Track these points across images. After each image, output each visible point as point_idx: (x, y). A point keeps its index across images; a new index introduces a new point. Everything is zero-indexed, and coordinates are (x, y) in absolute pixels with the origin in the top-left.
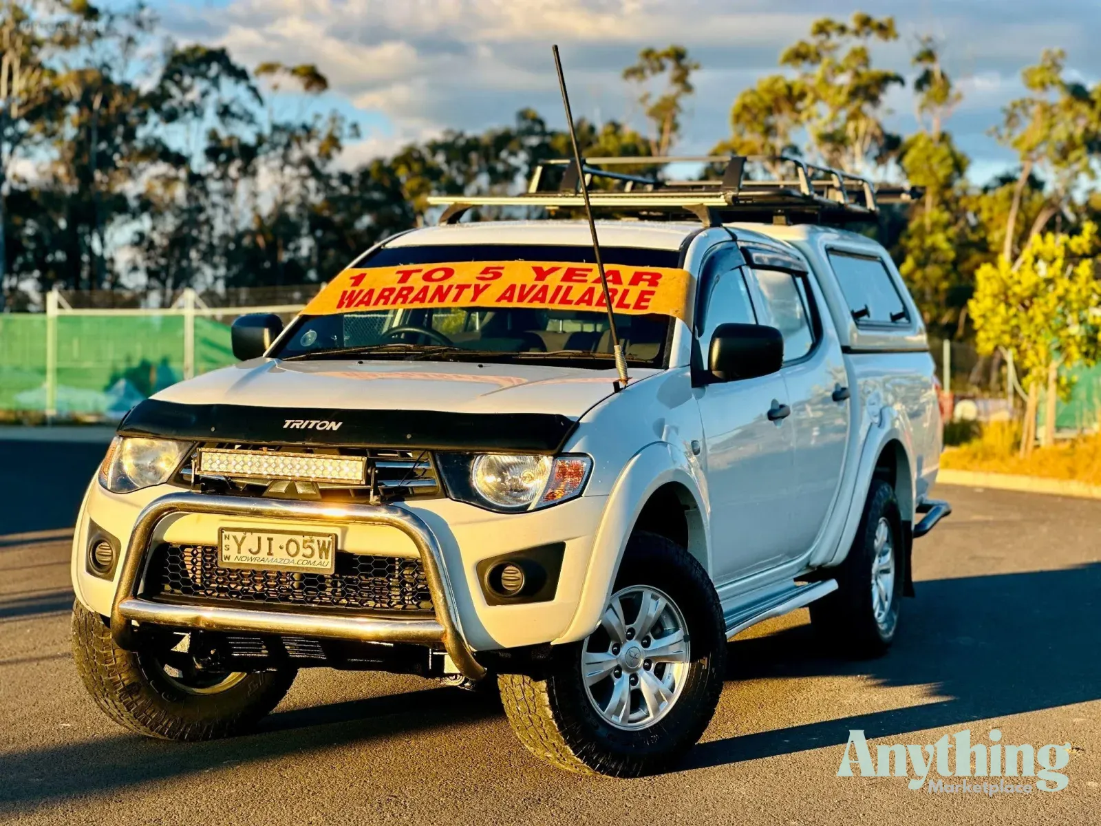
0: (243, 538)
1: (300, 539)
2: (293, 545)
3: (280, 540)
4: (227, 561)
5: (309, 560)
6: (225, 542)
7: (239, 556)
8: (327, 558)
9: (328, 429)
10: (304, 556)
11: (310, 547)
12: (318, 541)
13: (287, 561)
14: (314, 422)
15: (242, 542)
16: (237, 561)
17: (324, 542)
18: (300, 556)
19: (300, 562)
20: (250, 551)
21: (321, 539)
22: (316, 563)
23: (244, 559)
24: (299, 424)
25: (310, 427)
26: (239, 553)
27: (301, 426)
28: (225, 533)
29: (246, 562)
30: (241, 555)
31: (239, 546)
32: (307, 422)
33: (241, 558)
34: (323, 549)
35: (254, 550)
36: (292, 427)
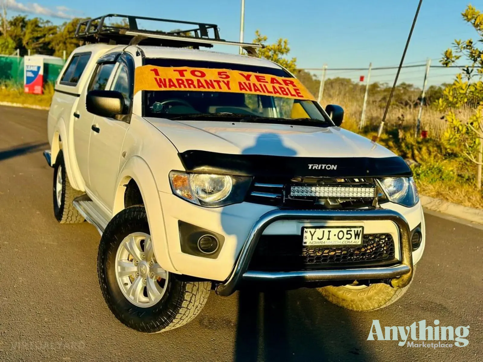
0: (315, 231)
1: (345, 230)
2: (341, 233)
3: (335, 231)
4: (305, 245)
5: (348, 240)
6: (305, 235)
7: (312, 241)
8: (358, 239)
9: (332, 169)
10: (347, 239)
11: (350, 234)
12: (355, 231)
13: (337, 242)
14: (324, 166)
15: (314, 234)
16: (310, 244)
17: (358, 231)
18: (344, 239)
19: (344, 242)
20: (318, 238)
21: (356, 229)
22: (352, 242)
23: (314, 243)
24: (316, 167)
25: (323, 168)
26: (312, 239)
27: (318, 167)
28: (305, 230)
29: (315, 244)
30: (313, 240)
31: (312, 235)
32: (320, 165)
33: (313, 242)
34: (357, 235)
35: (320, 238)
36: (314, 168)
